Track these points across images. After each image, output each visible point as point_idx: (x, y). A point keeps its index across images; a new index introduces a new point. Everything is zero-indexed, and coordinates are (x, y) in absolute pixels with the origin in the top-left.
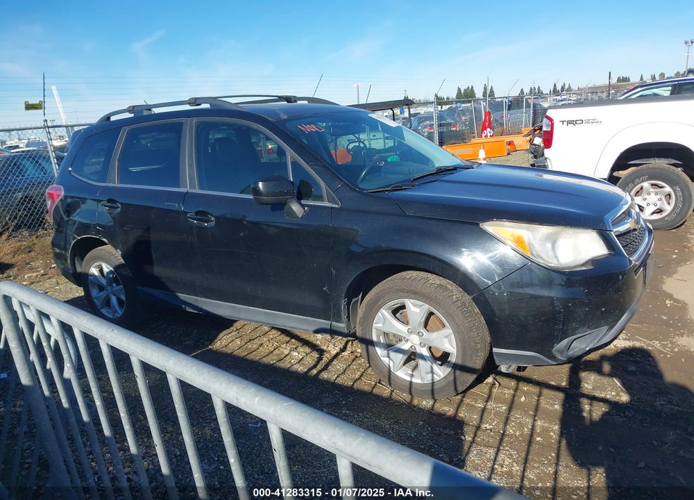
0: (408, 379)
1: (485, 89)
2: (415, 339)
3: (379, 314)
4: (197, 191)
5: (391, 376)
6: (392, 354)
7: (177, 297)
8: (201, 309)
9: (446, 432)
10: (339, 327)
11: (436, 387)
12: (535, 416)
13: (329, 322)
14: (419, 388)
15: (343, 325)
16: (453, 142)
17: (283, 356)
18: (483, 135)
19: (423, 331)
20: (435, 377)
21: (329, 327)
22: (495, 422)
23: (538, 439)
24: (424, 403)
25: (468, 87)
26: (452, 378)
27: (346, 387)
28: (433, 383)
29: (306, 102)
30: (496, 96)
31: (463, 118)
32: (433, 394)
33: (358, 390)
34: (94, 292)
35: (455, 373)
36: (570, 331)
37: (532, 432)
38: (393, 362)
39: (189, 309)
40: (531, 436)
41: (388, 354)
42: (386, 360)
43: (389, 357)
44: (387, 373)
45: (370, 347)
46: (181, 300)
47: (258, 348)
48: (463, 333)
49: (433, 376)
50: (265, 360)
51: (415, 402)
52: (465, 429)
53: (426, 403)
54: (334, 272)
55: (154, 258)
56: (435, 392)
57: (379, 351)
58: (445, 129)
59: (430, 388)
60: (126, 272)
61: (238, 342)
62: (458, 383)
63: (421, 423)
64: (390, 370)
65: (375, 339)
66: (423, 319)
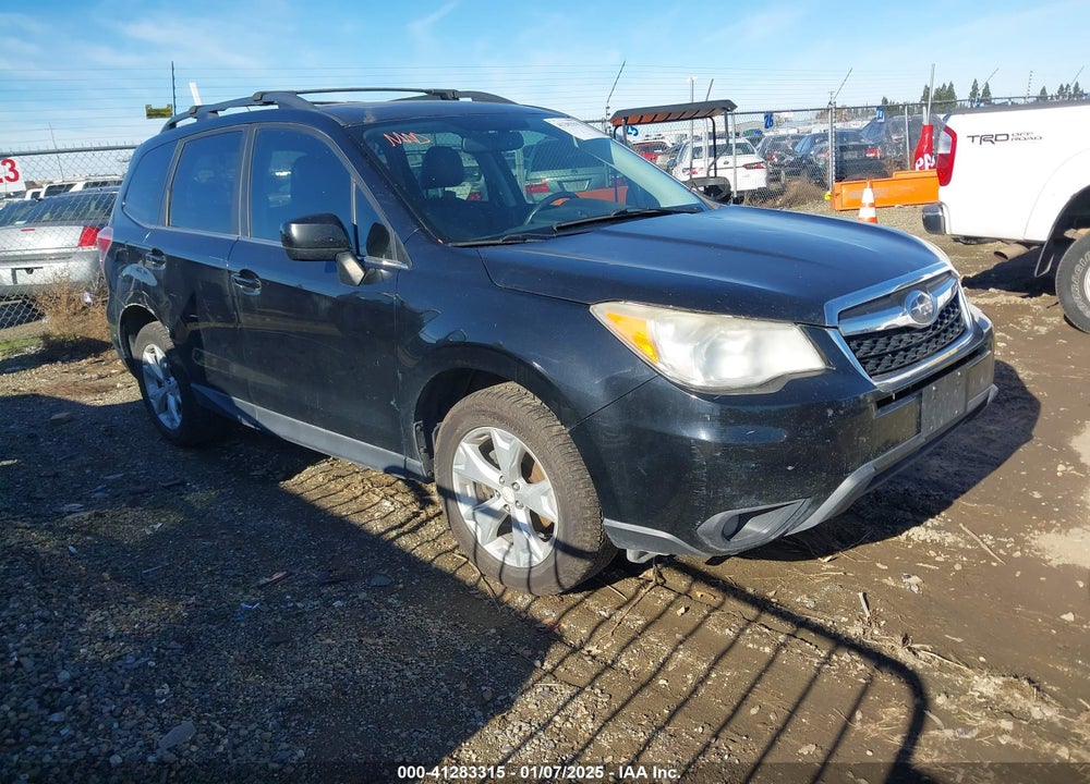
0: (499, 557)
1: (975, 88)
2: (508, 495)
3: (460, 448)
4: (248, 239)
5: (479, 552)
6: (479, 516)
7: (232, 401)
8: (257, 424)
9: (520, 650)
10: (414, 466)
11: (533, 575)
12: (681, 643)
13: (403, 457)
14: (512, 574)
15: (419, 463)
16: (858, 176)
17: (368, 505)
18: (917, 166)
19: (521, 482)
20: (534, 558)
21: (403, 466)
22: (608, 645)
23: (662, 682)
24: (520, 599)
25: (944, 86)
26: (553, 563)
27: (423, 563)
28: (531, 568)
29: (470, 100)
30: (993, 96)
31: (894, 137)
32: (529, 587)
33: (436, 569)
34: (152, 389)
35: (556, 555)
36: (721, 502)
37: (659, 669)
38: (482, 528)
39: (245, 423)
40: (654, 675)
41: (474, 514)
42: (471, 524)
43: (474, 519)
44: (472, 546)
45: (450, 502)
46: (238, 408)
47: (342, 491)
48: (564, 490)
49: (530, 557)
50: (337, 510)
51: (507, 597)
52: (552, 650)
53: (521, 600)
54: (400, 375)
55: (204, 341)
56: (532, 584)
57: (464, 509)
58: (848, 156)
59: (525, 576)
60: (177, 360)
61: (320, 479)
62: (560, 572)
63: (493, 631)
64: (476, 541)
65: (457, 489)
66: (515, 462)
